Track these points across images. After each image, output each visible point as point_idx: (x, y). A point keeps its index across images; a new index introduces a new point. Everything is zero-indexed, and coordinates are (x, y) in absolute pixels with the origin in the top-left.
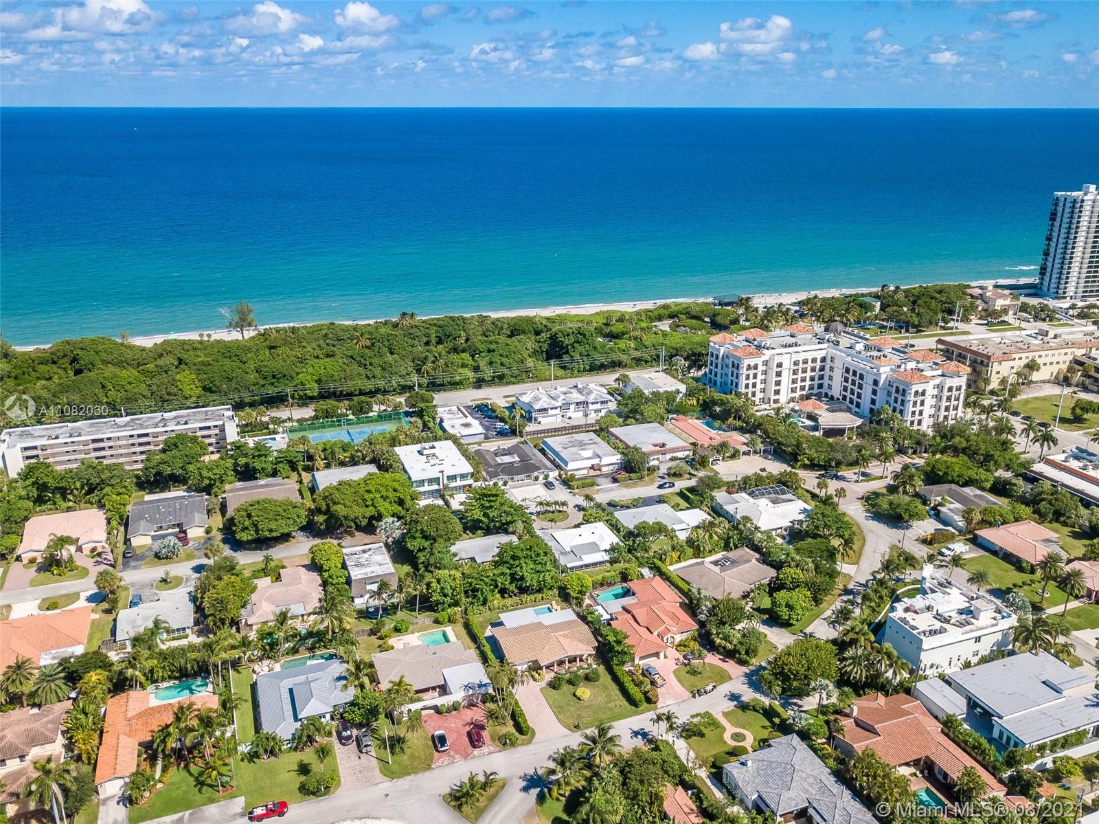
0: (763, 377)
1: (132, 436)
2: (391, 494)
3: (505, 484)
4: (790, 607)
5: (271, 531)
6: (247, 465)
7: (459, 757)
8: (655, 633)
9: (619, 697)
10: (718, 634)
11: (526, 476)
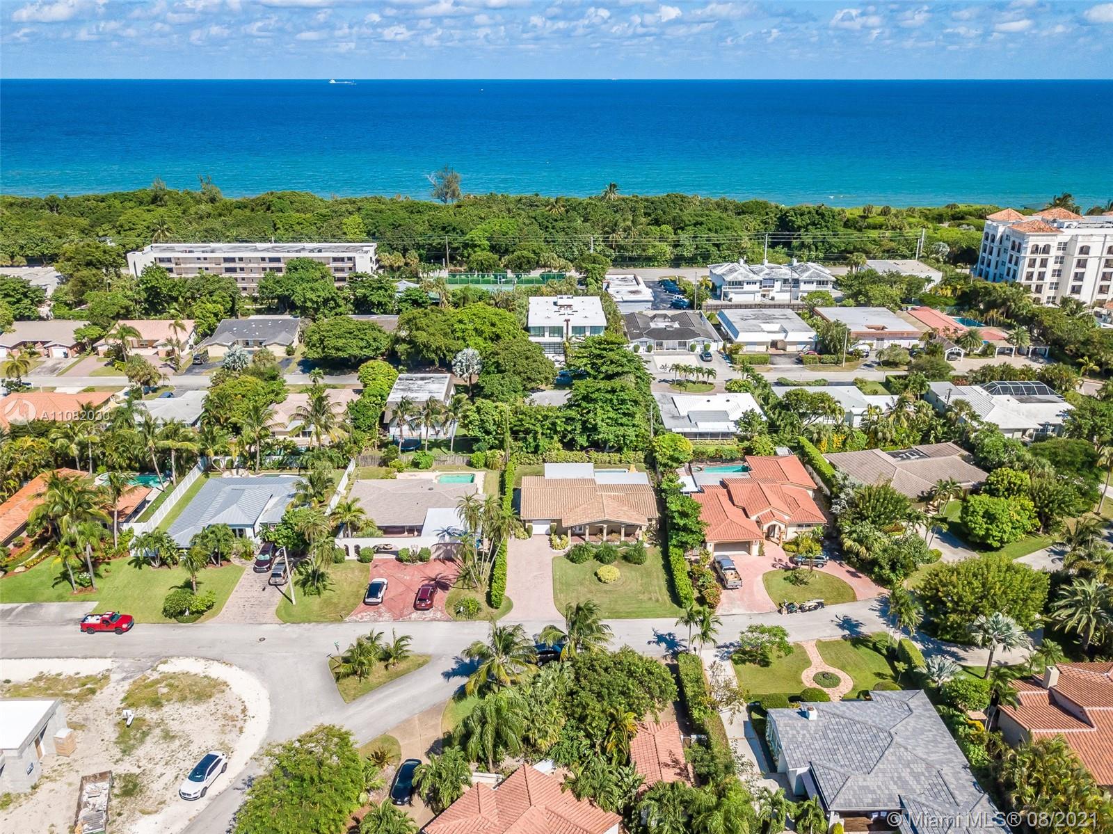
0: (1057, 267)
1: (263, 259)
2: (488, 330)
3: (649, 349)
5: (338, 349)
6: (365, 296)
7: (387, 615)
8: (754, 518)
9: (660, 589)
10: (851, 533)
11: (680, 344)
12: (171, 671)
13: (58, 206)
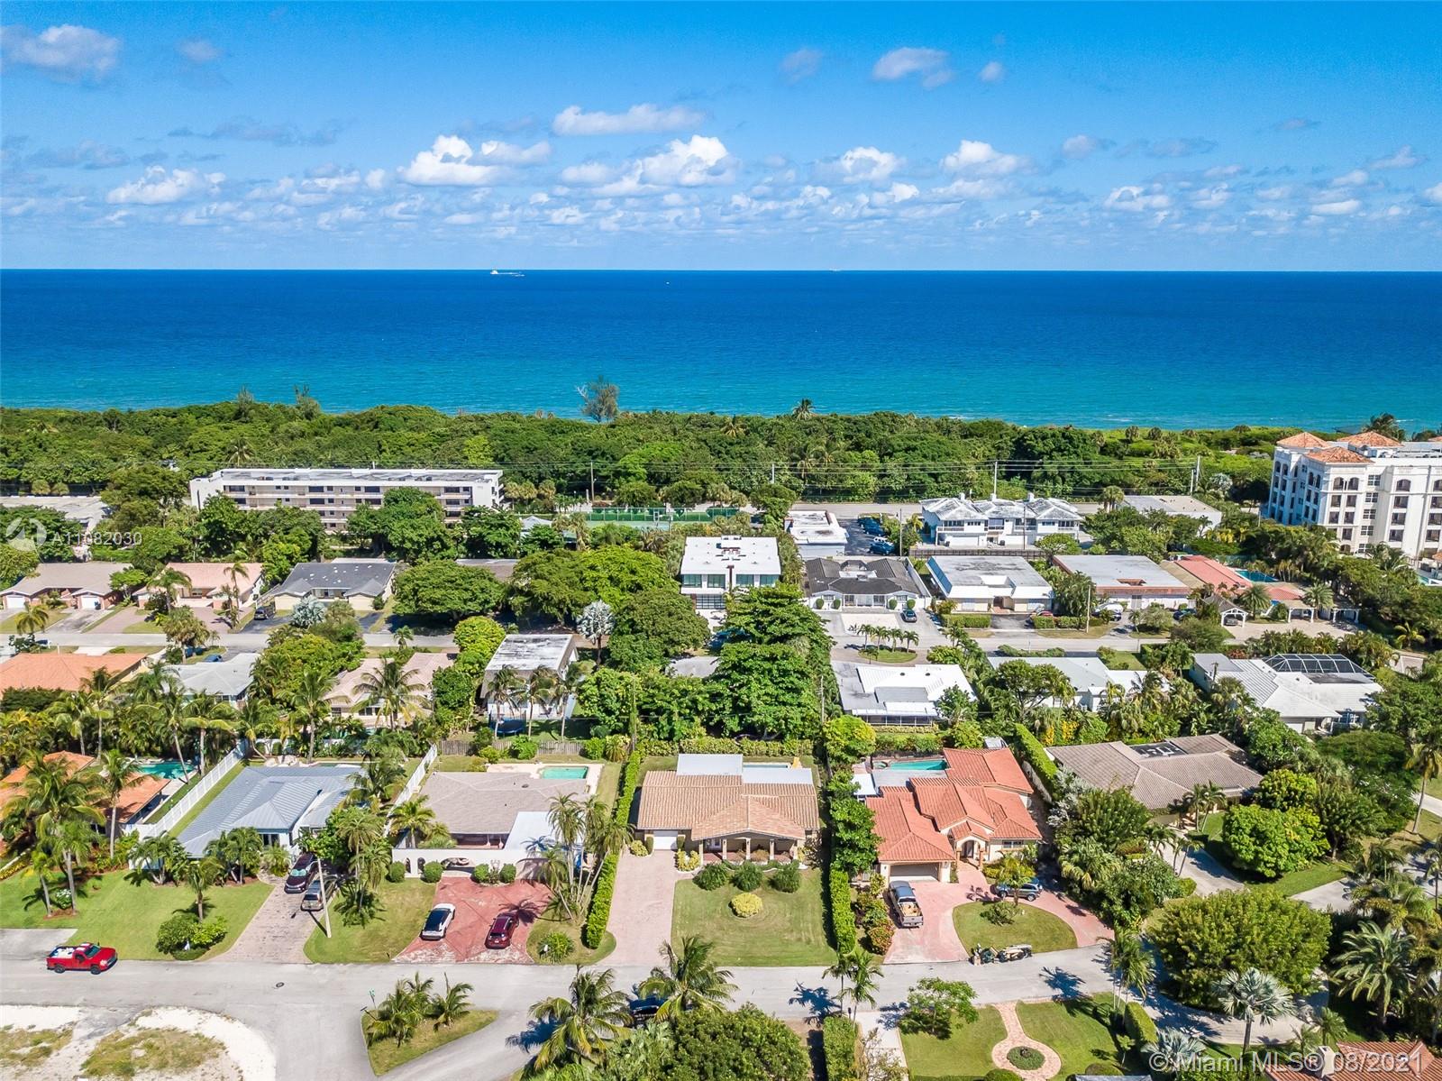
0: (1370, 506)
1: (358, 489)
2: (626, 578)
3: (836, 605)
4: (1260, 836)
5: (434, 603)
6: (481, 536)
7: (448, 955)
8: (945, 832)
9: (814, 927)
10: (1071, 854)
11: (876, 599)
12: (154, 1026)
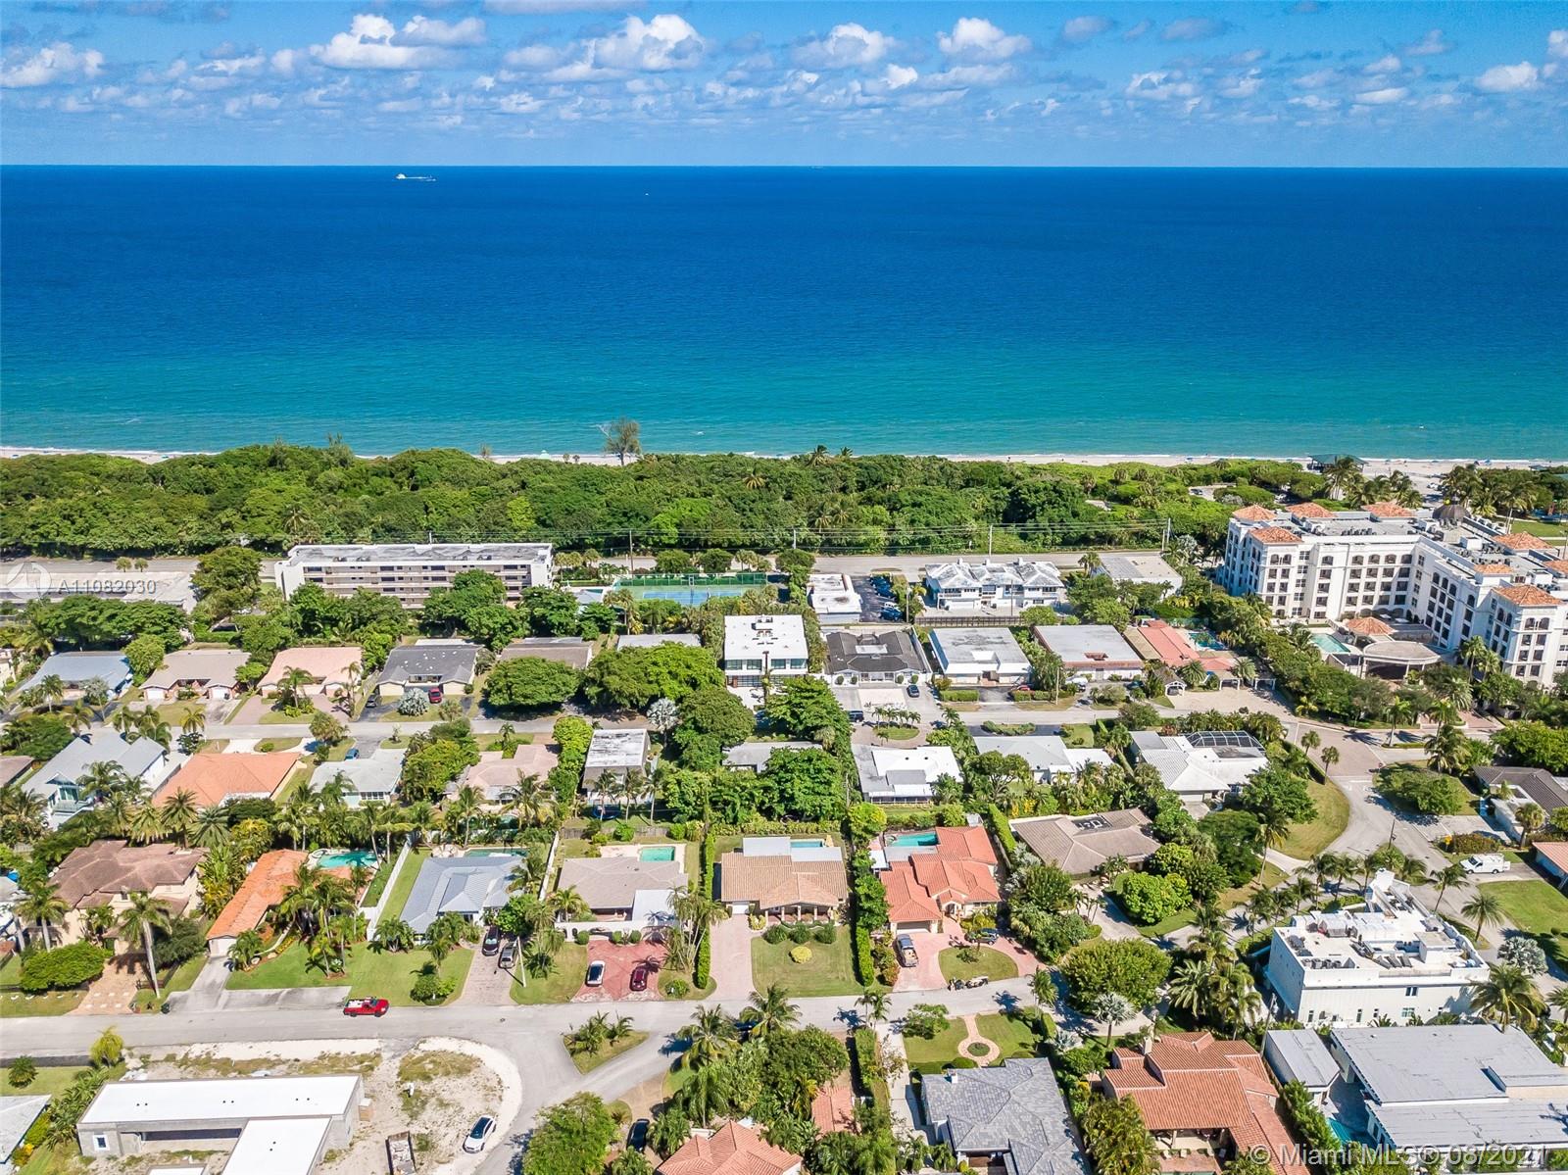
0: (1301, 576)
1: (425, 567)
2: (683, 672)
3: (854, 681)
4: (1144, 896)
6: (544, 616)
7: (607, 996)
8: (934, 897)
9: (847, 969)
10: (1018, 912)
11: (886, 675)
13: (163, 478)
